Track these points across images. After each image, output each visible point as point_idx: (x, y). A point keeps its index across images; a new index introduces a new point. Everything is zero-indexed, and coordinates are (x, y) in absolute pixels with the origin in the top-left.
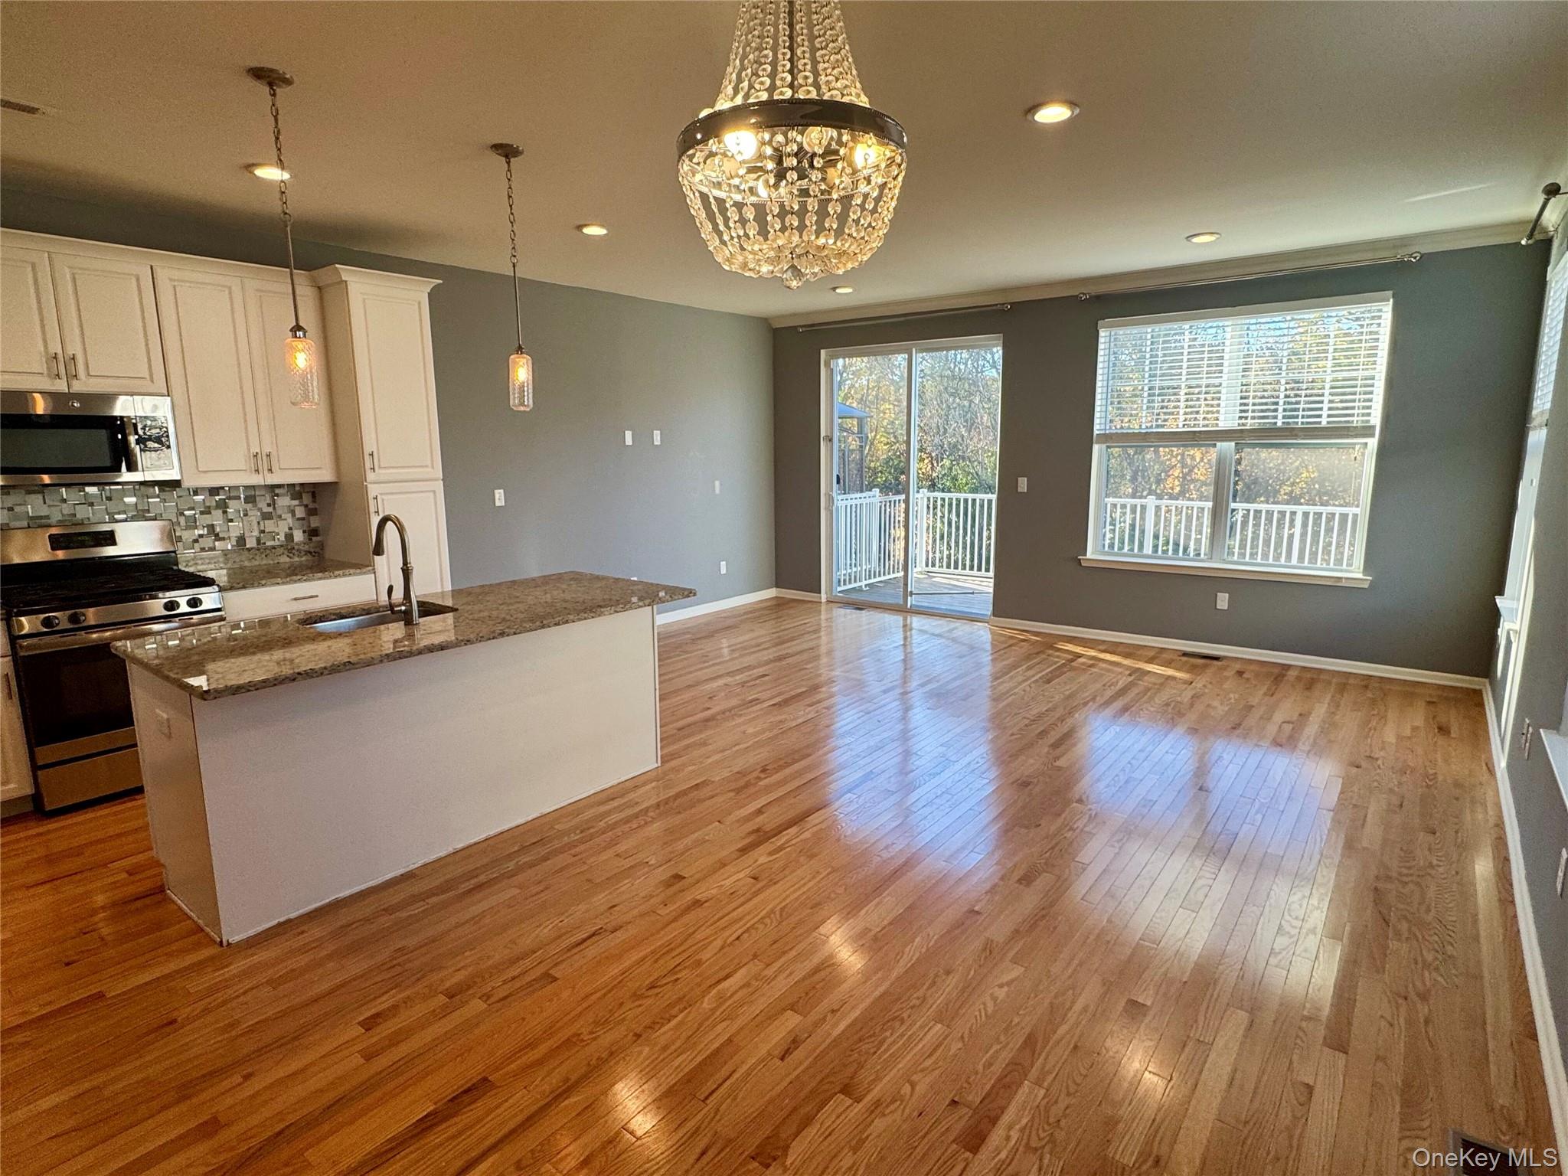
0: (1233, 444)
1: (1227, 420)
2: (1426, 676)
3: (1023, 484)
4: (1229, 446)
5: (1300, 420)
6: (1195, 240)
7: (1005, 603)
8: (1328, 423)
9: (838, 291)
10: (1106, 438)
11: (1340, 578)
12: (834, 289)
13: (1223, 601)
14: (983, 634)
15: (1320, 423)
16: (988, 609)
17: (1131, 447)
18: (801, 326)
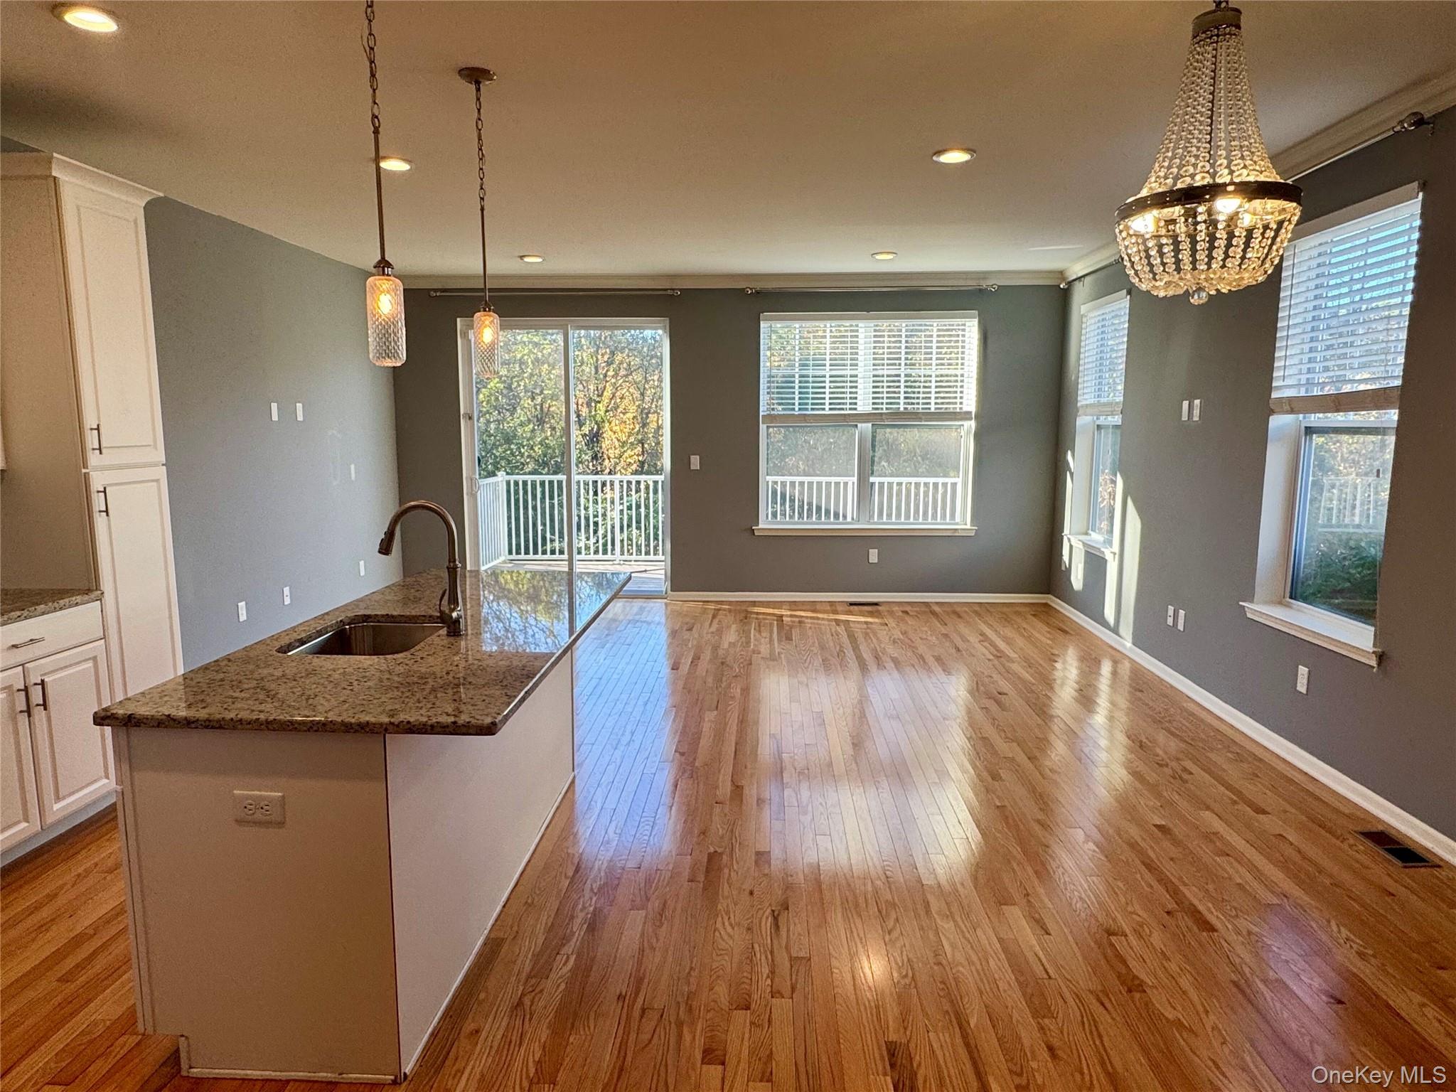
0: (870, 425)
1: (864, 406)
2: (1014, 598)
3: (695, 462)
4: (866, 427)
5: (920, 406)
6: (879, 257)
7: (681, 578)
8: (936, 409)
9: (526, 259)
10: (771, 418)
11: (956, 530)
12: (522, 257)
13: (874, 556)
14: (657, 611)
15: (930, 409)
16: (664, 586)
17: (791, 427)
18: (435, 290)
